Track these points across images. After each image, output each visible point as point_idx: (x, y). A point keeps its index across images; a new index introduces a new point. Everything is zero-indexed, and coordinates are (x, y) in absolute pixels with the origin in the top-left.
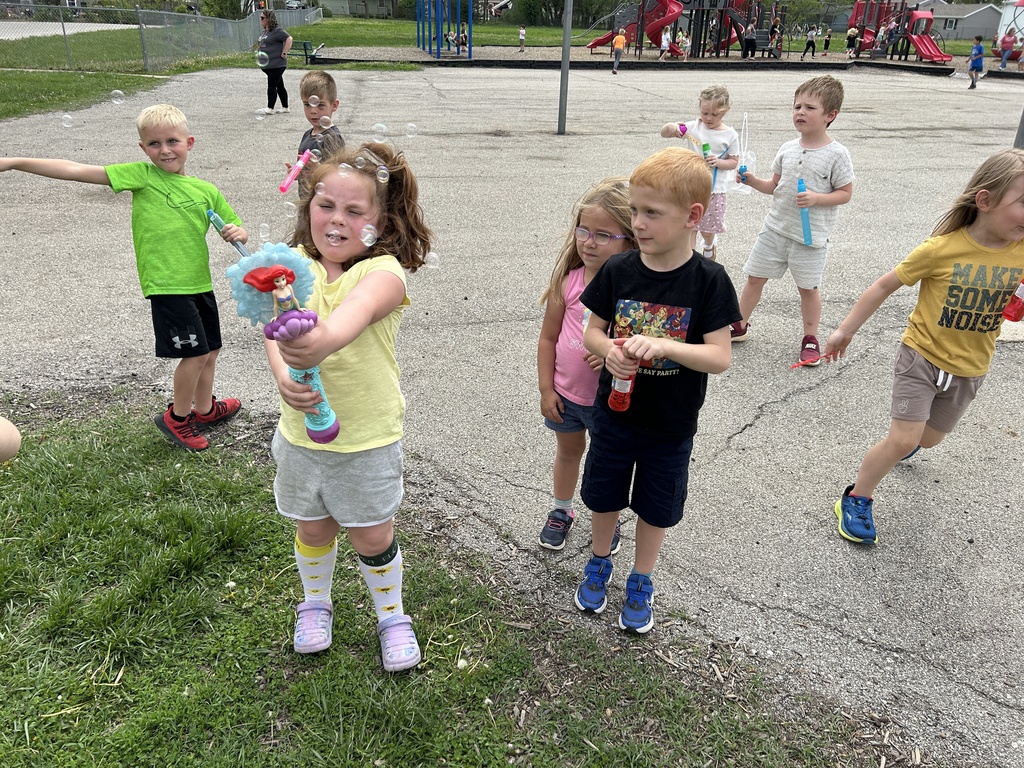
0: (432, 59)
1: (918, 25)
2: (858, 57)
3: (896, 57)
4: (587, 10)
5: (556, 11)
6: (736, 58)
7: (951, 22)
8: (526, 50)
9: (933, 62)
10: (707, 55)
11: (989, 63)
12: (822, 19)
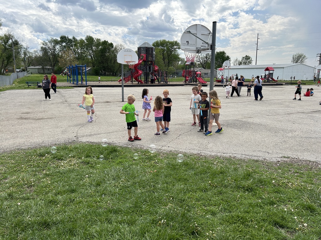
0: (75, 85)
1: (198, 75)
2: (186, 83)
3: (194, 82)
4: (113, 71)
5: (104, 72)
6: (157, 83)
7: (206, 74)
8: (101, 82)
9: (203, 83)
10: (149, 83)
11: (215, 83)
12: (175, 73)
